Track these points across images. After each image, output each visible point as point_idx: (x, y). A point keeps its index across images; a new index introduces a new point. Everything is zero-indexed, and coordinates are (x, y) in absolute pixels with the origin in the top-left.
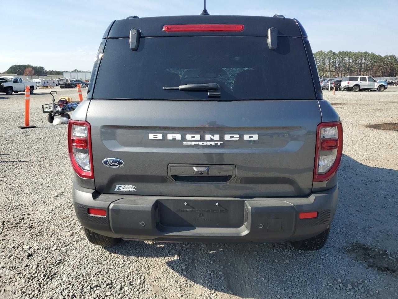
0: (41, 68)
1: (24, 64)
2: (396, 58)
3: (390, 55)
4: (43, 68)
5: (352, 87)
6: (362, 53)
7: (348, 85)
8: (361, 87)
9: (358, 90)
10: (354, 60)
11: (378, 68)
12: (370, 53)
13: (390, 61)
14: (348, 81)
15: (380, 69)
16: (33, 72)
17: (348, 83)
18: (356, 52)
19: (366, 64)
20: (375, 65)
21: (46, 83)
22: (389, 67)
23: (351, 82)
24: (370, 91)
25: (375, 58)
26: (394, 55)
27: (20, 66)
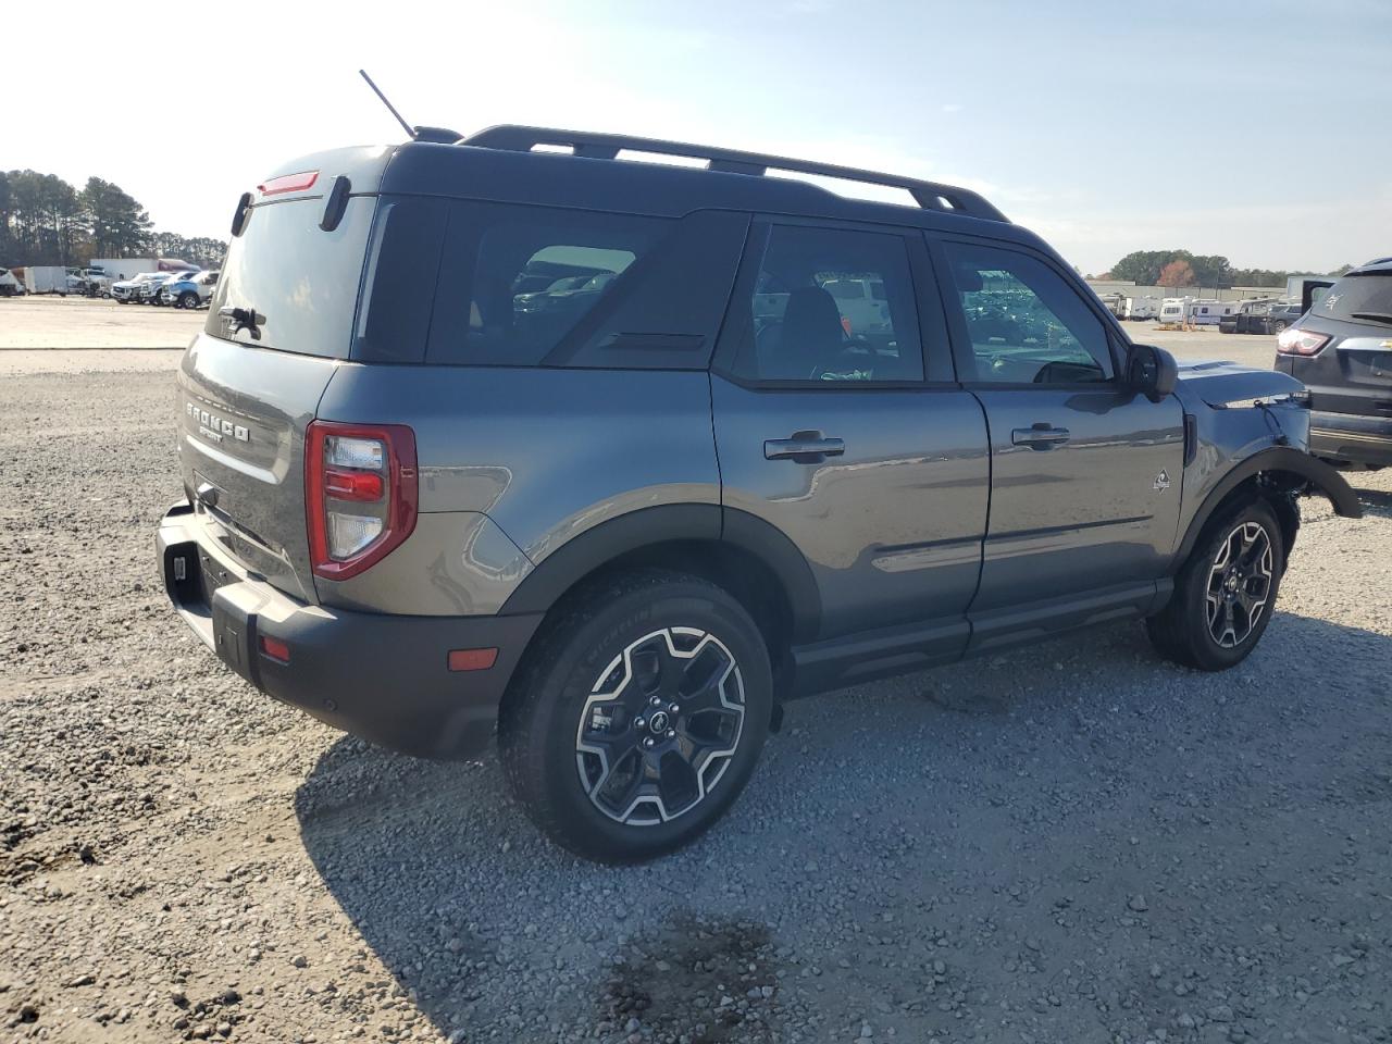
0: (1219, 262)
1: (1166, 249)
4: (1222, 260)
16: (1189, 274)
21: (1199, 313)
27: (1152, 256)
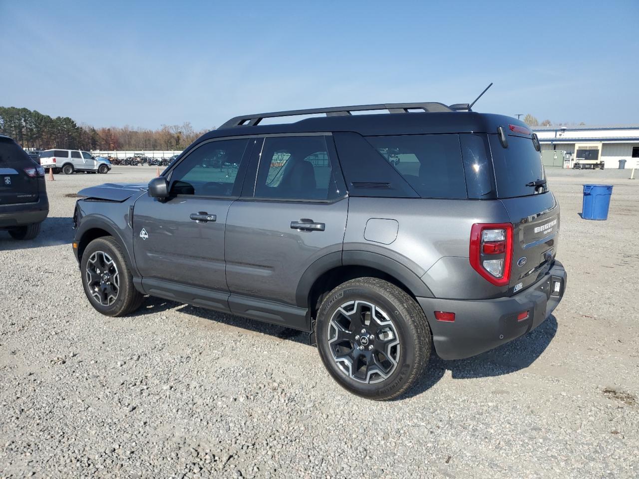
2: (73, 122)
3: (64, 117)
5: (61, 167)
6: (19, 110)
7: (54, 163)
8: (75, 168)
9: (71, 171)
10: (6, 121)
11: (51, 137)
12: (32, 111)
13: (65, 126)
14: (54, 158)
15: (53, 138)
17: (54, 160)
18: (8, 107)
19: (29, 128)
20: (43, 131)
22: (66, 136)
23: (57, 159)
24: (86, 172)
25: (41, 121)
26: (70, 118)
